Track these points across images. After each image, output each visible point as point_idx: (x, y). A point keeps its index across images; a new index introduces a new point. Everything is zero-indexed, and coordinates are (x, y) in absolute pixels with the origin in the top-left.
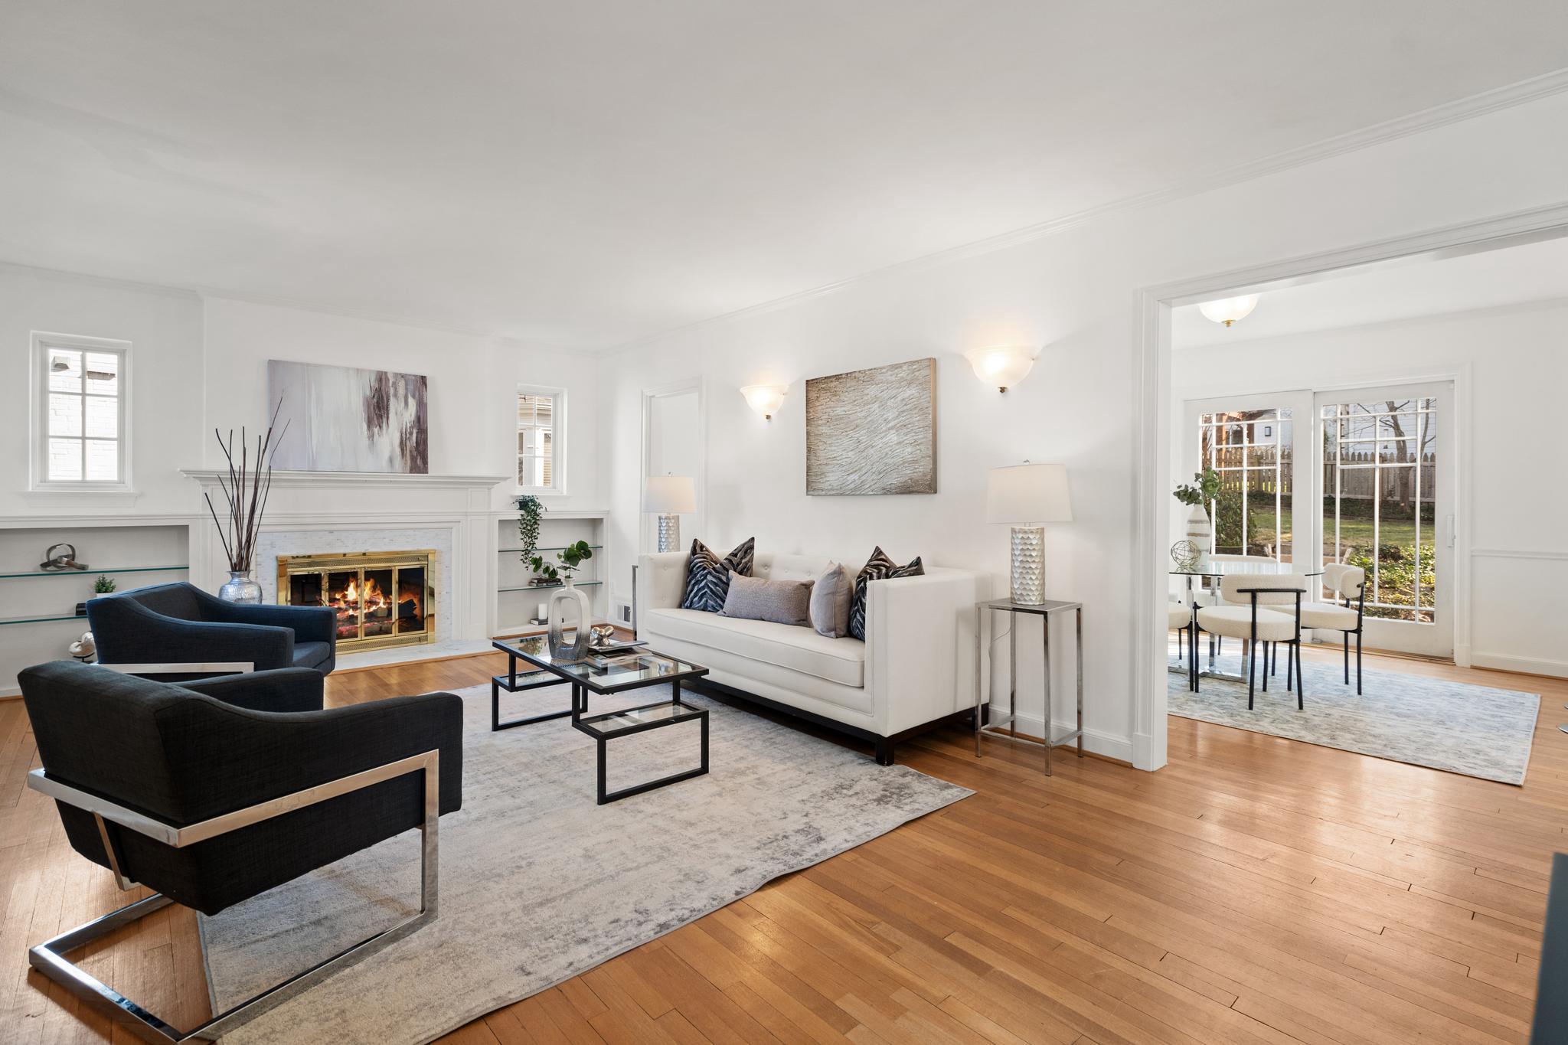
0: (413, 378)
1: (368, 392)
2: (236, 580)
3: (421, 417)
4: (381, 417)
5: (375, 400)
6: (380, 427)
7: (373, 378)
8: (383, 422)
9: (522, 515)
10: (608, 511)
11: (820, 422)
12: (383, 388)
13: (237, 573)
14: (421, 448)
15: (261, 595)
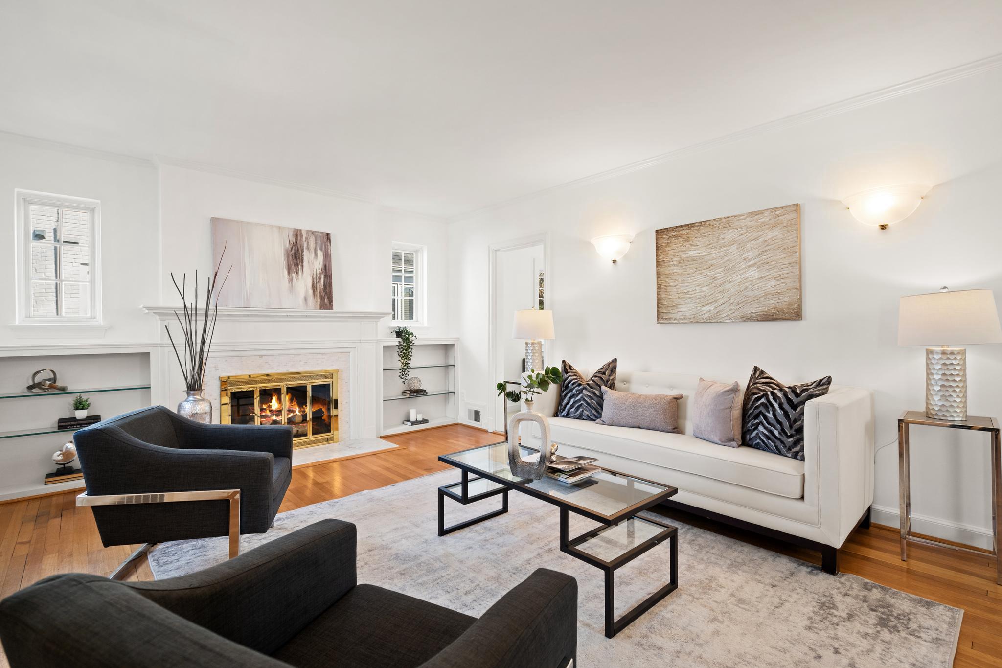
0: (321, 235)
1: (287, 245)
2: (191, 398)
3: (327, 266)
4: (297, 265)
5: (293, 252)
6: (297, 273)
7: (291, 234)
8: (299, 269)
9: (400, 342)
10: (459, 338)
11: (671, 263)
12: (298, 242)
13: (192, 392)
14: (328, 290)
15: (211, 410)
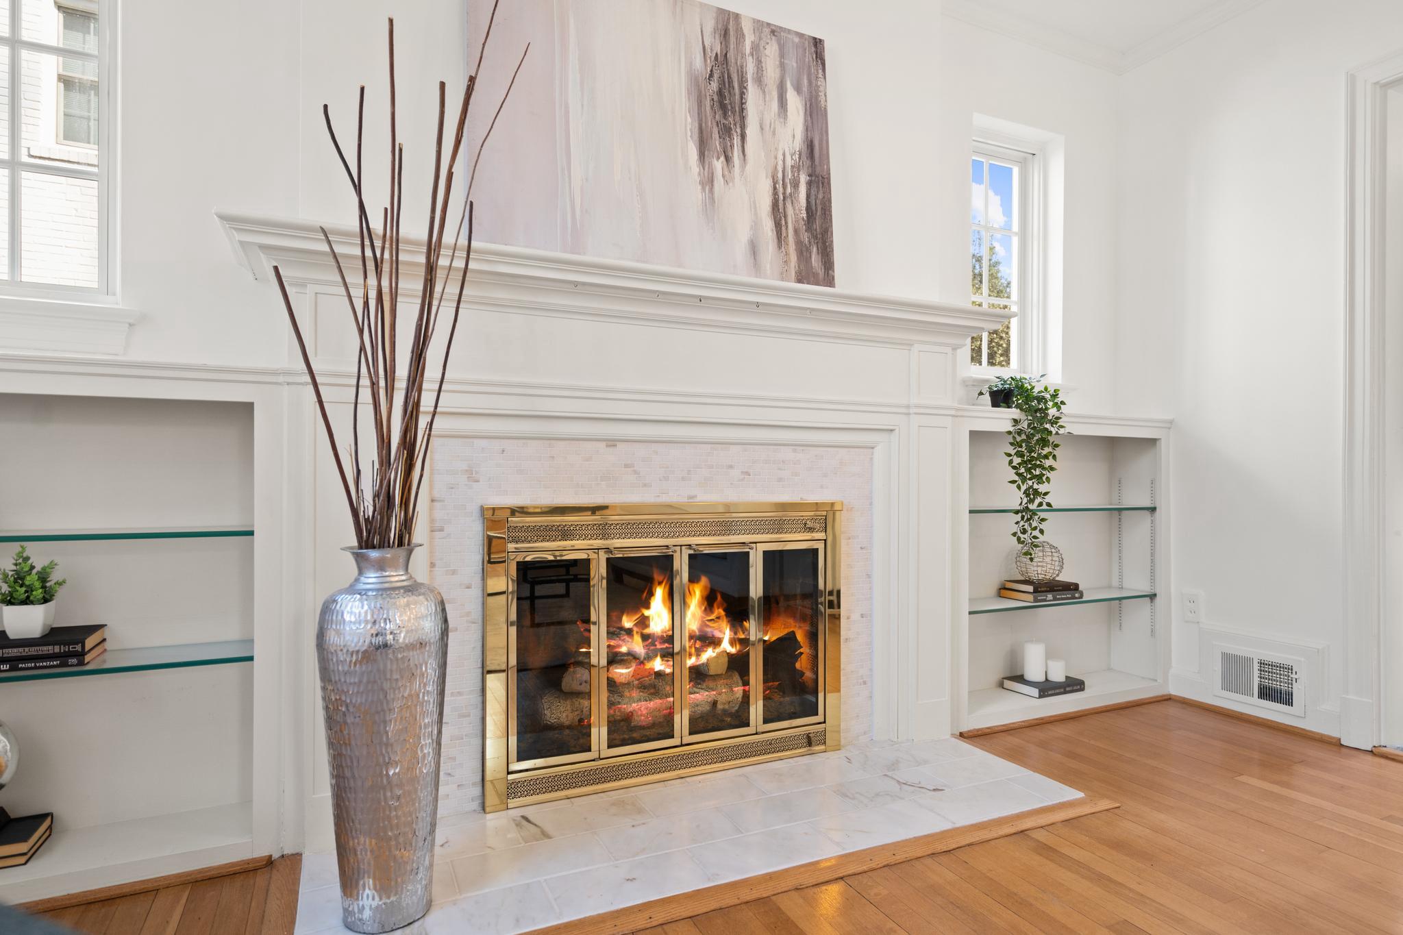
0: (797, 40)
1: (698, 62)
2: (371, 578)
3: (816, 143)
4: (726, 131)
5: (714, 86)
6: (728, 159)
7: (709, 26)
8: (732, 146)
9: (1016, 421)
10: (1171, 422)
12: (731, 55)
13: (374, 554)
14: (817, 225)
15: (445, 632)
